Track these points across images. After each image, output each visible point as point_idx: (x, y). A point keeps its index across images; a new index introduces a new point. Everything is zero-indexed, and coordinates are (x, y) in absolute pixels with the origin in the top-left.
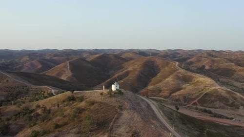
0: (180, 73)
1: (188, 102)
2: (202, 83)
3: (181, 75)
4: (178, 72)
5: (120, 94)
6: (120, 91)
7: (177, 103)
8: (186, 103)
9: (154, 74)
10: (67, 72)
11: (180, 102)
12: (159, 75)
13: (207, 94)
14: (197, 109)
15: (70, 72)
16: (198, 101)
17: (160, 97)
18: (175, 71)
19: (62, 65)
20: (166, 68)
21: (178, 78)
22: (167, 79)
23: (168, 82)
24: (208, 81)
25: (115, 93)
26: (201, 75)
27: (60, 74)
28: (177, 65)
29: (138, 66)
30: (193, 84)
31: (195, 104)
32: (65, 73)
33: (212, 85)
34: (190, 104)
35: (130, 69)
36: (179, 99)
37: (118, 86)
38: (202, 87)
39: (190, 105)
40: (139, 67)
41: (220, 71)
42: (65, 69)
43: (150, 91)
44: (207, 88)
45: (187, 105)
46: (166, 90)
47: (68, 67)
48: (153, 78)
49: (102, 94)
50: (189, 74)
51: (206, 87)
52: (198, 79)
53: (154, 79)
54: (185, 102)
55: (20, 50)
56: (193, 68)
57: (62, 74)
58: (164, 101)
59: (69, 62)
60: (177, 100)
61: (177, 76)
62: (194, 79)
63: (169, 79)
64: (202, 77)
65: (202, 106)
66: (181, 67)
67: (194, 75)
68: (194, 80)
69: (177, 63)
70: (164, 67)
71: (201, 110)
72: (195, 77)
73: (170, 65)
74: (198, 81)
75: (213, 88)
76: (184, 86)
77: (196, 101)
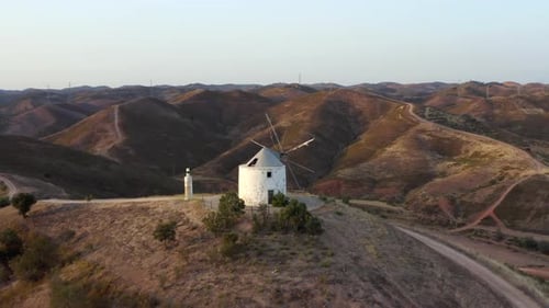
0: (423, 131)
1: (465, 216)
2: (493, 159)
3: (427, 138)
4: (418, 127)
5: (301, 229)
6: (298, 211)
7: (433, 218)
8: (460, 220)
9: (350, 137)
10: (111, 134)
11: (440, 216)
12: (364, 138)
13: (517, 190)
14: (500, 238)
15: (120, 135)
16: (495, 211)
17: (376, 199)
18: (408, 127)
19: (101, 114)
20: (383, 120)
21: (419, 144)
22: (388, 149)
23: (392, 158)
24: (510, 152)
25: (263, 222)
26: (483, 137)
27: (92, 140)
28: (410, 110)
29: (305, 115)
30: (464, 160)
31: (488, 221)
32: (106, 137)
33: (525, 165)
34: (471, 222)
35: (284, 123)
36: (436, 206)
37: (280, 173)
38: (495, 169)
39: (473, 225)
40: (307, 118)
41: (519, 127)
42: (108, 127)
43: (347, 181)
44: (511, 172)
45: (463, 225)
46: (391, 180)
47: (116, 121)
48: (350, 147)
49: (166, 233)
50: (450, 133)
51: (507, 168)
52: (477, 149)
53: (351, 151)
54: (456, 216)
55: (21, 89)
56: (454, 120)
57: (98, 140)
58: (389, 211)
59: (120, 108)
60: (430, 210)
61: (417, 139)
62: (464, 148)
63: (397, 149)
64: (487, 142)
65: (513, 227)
66: (423, 117)
67: (463, 136)
68: (467, 151)
69: (411, 106)
70: (374, 116)
71: (515, 240)
72: (468, 143)
73: (391, 111)
74: (476, 154)
75: (531, 172)
76: (440, 167)
77: (489, 212)
